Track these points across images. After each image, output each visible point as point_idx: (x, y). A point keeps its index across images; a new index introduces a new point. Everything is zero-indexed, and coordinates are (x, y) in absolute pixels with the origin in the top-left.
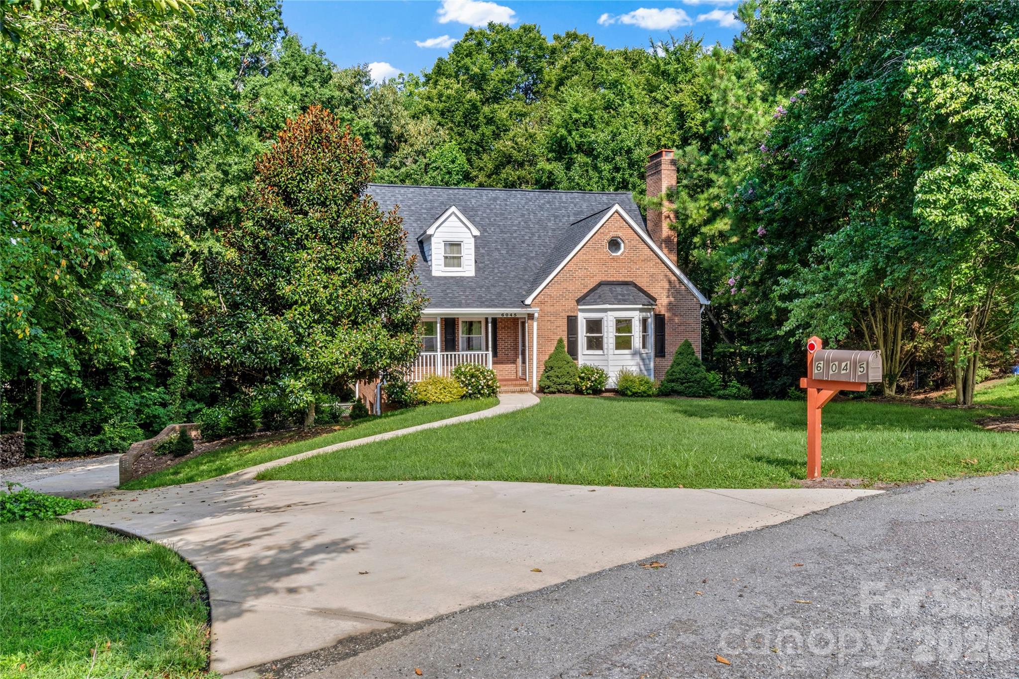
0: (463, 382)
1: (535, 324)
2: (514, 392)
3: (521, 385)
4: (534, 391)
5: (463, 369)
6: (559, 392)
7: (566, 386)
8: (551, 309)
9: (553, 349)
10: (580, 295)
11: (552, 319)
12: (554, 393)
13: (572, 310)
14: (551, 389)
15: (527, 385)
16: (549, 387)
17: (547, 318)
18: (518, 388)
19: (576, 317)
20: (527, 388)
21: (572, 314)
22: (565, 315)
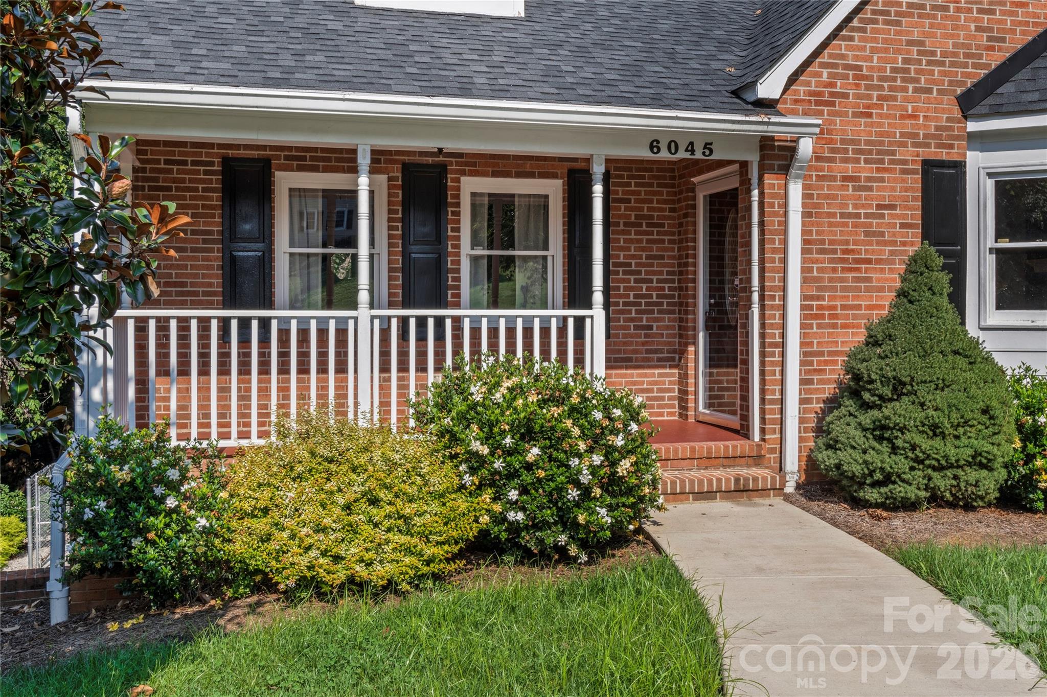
0: (476, 462)
1: (796, 191)
2: (707, 495)
3: (730, 460)
4: (790, 488)
5: (477, 391)
6: (936, 500)
7: (972, 475)
8: (861, 130)
9: (889, 297)
10: (973, 74)
11: (865, 171)
12: (910, 506)
13: (941, 137)
14: (900, 490)
15: (757, 459)
16: (887, 480)
17: (841, 168)
18: (725, 475)
19: (959, 166)
20: (761, 474)
21: (944, 155)
22: (912, 155)
